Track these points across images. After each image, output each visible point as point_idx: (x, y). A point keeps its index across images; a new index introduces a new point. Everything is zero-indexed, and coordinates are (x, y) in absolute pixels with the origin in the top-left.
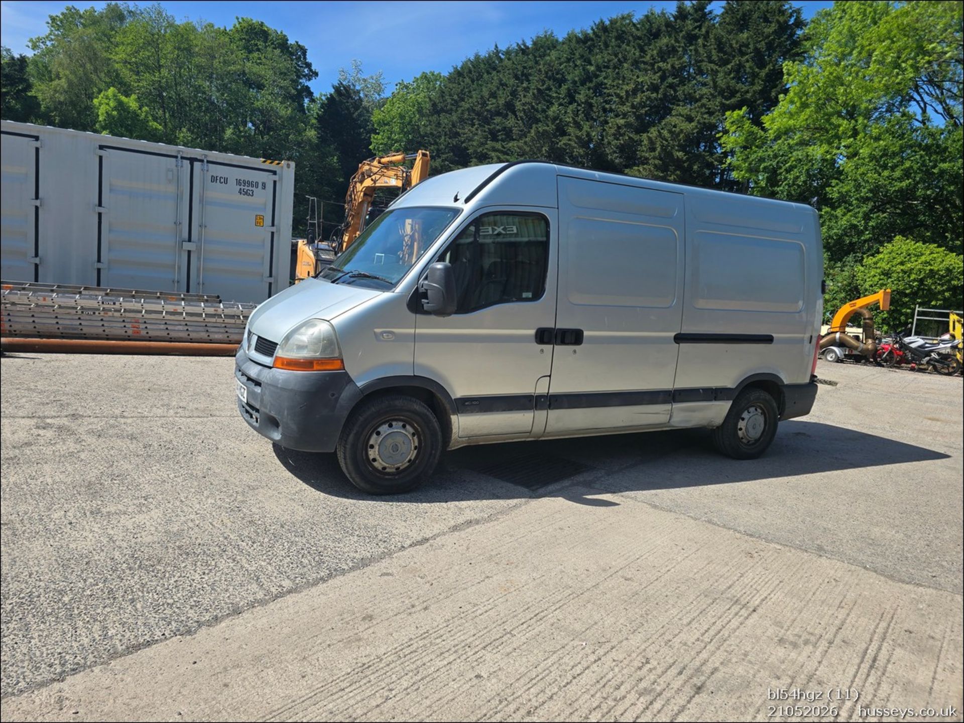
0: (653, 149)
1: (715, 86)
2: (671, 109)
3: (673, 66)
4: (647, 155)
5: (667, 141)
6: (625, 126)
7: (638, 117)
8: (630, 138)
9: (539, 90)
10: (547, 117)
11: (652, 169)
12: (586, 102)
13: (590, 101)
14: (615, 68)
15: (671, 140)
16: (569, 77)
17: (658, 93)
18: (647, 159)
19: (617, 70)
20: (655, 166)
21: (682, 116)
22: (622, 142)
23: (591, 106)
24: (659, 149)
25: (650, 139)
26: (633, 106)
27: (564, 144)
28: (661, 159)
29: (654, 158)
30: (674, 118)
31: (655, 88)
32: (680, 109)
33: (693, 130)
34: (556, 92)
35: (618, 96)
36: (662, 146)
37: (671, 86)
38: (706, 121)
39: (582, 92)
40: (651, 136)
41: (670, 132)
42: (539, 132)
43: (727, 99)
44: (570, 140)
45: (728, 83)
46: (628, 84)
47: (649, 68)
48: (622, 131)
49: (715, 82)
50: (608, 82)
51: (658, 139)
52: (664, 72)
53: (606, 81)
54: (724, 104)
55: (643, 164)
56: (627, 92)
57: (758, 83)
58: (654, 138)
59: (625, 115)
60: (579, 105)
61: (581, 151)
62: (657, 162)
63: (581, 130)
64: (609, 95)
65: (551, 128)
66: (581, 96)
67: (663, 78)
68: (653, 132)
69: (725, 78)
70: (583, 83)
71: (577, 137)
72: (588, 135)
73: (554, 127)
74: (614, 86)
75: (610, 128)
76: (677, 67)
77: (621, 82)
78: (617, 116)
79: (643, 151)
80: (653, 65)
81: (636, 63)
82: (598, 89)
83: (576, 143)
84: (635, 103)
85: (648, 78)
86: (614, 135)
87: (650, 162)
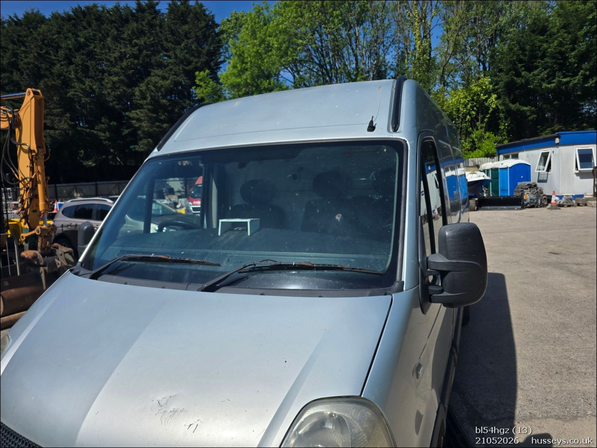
0: (144, 98)
1: (176, 57)
2: (150, 72)
3: (145, 43)
4: (141, 102)
5: (153, 92)
6: (119, 82)
7: (127, 76)
8: (124, 90)
9: (38, 53)
10: (52, 74)
11: (147, 112)
12: (82, 64)
13: (85, 63)
14: (101, 40)
15: (156, 92)
16: (63, 45)
17: (138, 60)
18: (141, 105)
19: (102, 43)
20: (149, 110)
21: (159, 76)
22: (119, 93)
23: (87, 67)
24: (149, 98)
25: (141, 91)
26: (122, 68)
27: (72, 94)
28: (151, 105)
29: (147, 104)
30: (153, 78)
31: (136, 57)
32: (156, 71)
33: (169, 85)
34: (55, 56)
35: (108, 60)
36: (151, 96)
37: (147, 56)
38: (176, 80)
39: (78, 57)
40: (141, 89)
41: (154, 86)
42: (48, 85)
43: (186, 66)
44: (76, 91)
45: (184, 56)
46: (114, 53)
47: (127, 42)
48: (117, 86)
49: (176, 55)
50: (98, 50)
51: (148, 91)
52: (140, 45)
53: (96, 50)
54: (185, 69)
55: (140, 108)
56: (115, 58)
57: (203, 57)
58: (144, 91)
59: (117, 74)
60: (76, 66)
61: (88, 100)
62: (150, 107)
63: (84, 84)
64: (100, 60)
65: (58, 82)
66: (77, 60)
67: (140, 51)
68: (143, 86)
69: (182, 53)
70: (77, 50)
71: (82, 89)
72: (91, 88)
73: (60, 82)
74: (103, 54)
75: (107, 83)
76: (148, 43)
77: (107, 51)
78: (110, 75)
79: (137, 100)
80: (130, 41)
81: (116, 39)
82: (91, 55)
83: (81, 93)
84: (123, 66)
85: (129, 50)
86: (111, 88)
87: (145, 107)
